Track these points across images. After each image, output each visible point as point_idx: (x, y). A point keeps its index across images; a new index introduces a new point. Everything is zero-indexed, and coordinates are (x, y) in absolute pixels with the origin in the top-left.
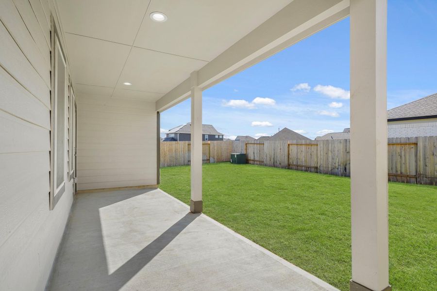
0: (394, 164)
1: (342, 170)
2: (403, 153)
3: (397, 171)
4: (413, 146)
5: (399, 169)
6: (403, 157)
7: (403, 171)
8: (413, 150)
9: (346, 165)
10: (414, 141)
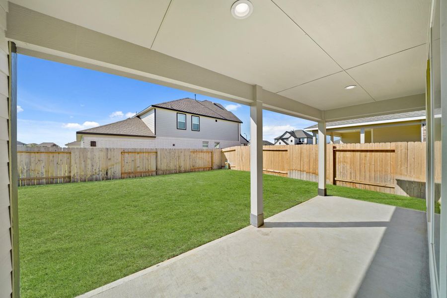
0: (144, 165)
1: (103, 175)
2: (149, 158)
3: (146, 169)
4: (154, 153)
5: (147, 168)
6: (149, 160)
7: (149, 168)
8: (154, 156)
9: (107, 170)
10: (155, 151)
